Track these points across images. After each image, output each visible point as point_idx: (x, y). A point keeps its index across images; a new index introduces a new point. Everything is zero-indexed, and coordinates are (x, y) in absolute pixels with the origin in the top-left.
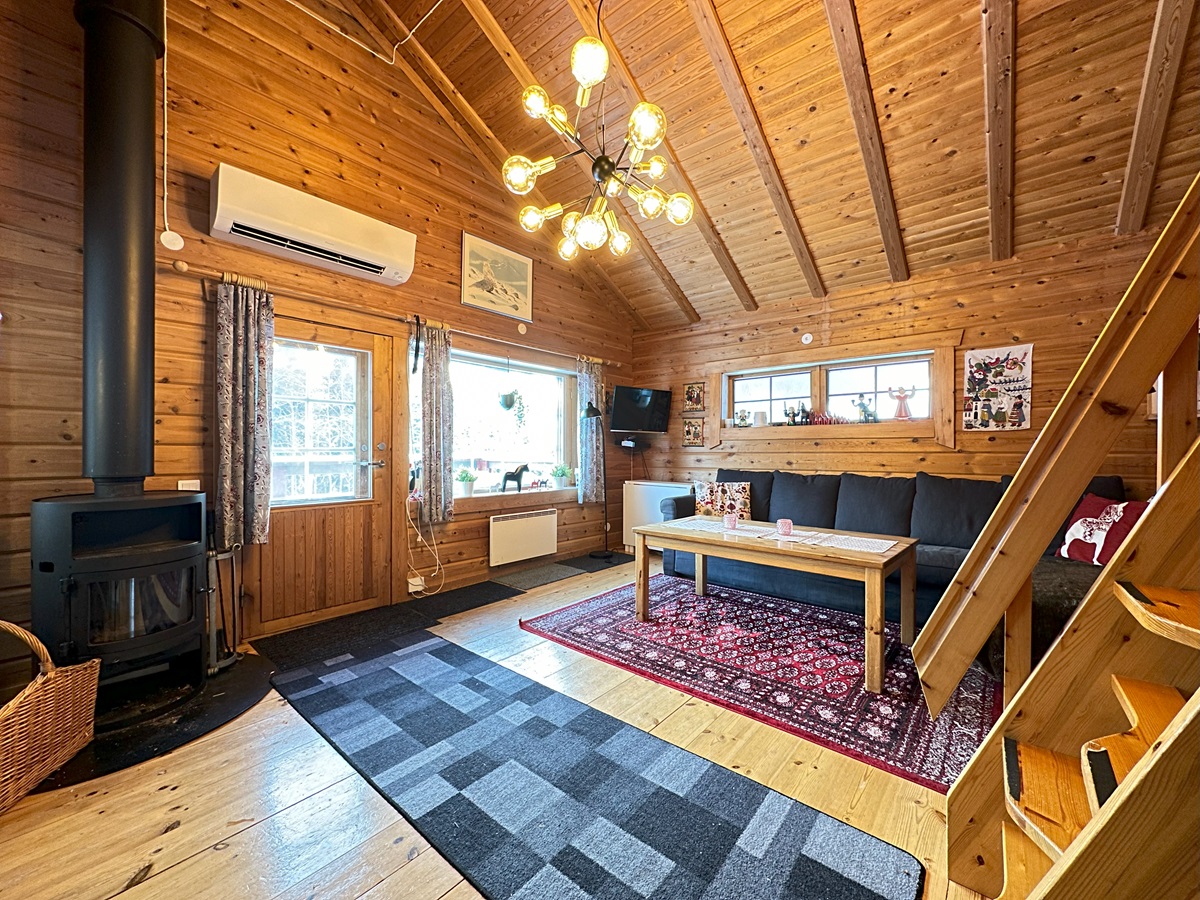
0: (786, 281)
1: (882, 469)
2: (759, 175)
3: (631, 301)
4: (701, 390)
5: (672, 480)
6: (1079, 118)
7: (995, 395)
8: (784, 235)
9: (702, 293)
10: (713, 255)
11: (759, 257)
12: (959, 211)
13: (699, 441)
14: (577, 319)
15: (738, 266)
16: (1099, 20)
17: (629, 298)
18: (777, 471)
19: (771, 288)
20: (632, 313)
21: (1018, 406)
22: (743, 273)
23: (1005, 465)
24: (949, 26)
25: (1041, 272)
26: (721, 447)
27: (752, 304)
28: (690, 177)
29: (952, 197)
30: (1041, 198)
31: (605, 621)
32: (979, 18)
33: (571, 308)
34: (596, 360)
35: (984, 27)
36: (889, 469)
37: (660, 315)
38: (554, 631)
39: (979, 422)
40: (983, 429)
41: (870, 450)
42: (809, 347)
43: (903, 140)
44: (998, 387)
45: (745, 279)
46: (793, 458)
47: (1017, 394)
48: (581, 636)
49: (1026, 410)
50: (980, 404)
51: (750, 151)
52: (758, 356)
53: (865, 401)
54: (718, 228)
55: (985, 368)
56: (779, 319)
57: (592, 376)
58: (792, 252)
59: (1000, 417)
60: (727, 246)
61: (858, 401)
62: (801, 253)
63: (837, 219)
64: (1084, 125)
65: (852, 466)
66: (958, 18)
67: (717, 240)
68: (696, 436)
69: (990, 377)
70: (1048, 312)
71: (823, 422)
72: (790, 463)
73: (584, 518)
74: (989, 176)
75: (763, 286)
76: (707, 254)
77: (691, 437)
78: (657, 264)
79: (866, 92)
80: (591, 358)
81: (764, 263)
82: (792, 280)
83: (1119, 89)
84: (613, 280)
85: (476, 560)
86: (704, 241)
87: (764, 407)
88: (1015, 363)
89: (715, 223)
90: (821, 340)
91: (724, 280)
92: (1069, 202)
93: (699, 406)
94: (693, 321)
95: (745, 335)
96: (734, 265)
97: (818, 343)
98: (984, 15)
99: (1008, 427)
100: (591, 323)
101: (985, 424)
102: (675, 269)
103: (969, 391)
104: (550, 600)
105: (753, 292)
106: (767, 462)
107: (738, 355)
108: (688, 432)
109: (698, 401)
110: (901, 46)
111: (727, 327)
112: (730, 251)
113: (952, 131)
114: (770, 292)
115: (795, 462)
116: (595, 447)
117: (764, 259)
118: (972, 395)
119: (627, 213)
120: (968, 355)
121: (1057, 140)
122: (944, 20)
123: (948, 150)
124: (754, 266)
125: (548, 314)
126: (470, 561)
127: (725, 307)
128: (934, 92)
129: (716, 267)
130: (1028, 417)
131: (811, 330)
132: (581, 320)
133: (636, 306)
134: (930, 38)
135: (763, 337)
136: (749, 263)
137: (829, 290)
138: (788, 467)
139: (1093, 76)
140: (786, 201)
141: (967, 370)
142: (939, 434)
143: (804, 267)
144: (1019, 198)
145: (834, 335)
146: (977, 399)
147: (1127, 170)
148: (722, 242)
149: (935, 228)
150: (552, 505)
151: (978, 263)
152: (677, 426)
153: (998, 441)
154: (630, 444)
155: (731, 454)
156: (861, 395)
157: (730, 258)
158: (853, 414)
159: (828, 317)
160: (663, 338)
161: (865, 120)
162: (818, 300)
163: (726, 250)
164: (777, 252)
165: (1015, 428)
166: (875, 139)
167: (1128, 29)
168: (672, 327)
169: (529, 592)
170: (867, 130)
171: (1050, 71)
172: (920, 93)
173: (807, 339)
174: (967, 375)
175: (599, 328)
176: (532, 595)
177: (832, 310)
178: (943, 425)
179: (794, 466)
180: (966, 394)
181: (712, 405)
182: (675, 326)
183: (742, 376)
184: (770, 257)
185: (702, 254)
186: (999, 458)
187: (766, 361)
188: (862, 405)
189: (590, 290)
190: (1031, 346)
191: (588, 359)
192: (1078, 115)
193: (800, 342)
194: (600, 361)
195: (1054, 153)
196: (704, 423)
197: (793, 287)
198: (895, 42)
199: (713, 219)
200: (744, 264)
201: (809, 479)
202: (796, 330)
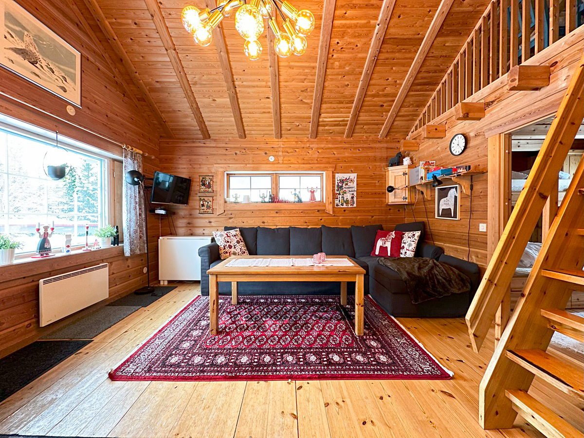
0: (264, 126)
1: (305, 224)
2: (268, 60)
3: (163, 115)
4: (211, 180)
5: (192, 235)
6: (385, 88)
7: (345, 193)
8: (271, 100)
9: (215, 121)
10: (228, 100)
11: (255, 108)
12: (341, 113)
13: (210, 211)
14: (121, 117)
15: (241, 110)
16: (403, 51)
17: (162, 112)
18: (259, 227)
19: (255, 128)
20: (162, 123)
21: (353, 198)
22: (243, 115)
23: (348, 221)
24: (365, 24)
25: (359, 146)
26: (224, 214)
27: (243, 135)
28: (228, 43)
29: (341, 105)
30: (366, 116)
31: (188, 344)
32: (375, 27)
33: (115, 107)
34: (138, 151)
35: (376, 31)
36: (308, 224)
37: (183, 130)
38: (149, 370)
39: (341, 204)
40: (342, 206)
41: (300, 215)
42: (273, 163)
43: (334, 70)
44: (346, 190)
45: (243, 120)
46: (265, 220)
47: (352, 193)
48: (179, 365)
49: (355, 199)
50: (341, 196)
51: (268, 43)
52: (246, 164)
53: (297, 193)
54: (236, 83)
55: (342, 181)
56: (257, 146)
57: (136, 162)
58: (272, 111)
59: (347, 202)
60: (238, 97)
61: (294, 192)
62: (276, 112)
63: (297, 100)
64: (386, 92)
65: (293, 223)
66: (370, 22)
67: (234, 91)
68: (208, 207)
69: (344, 186)
70: (361, 162)
71: (279, 202)
72: (263, 223)
73: (128, 266)
74: (355, 101)
75: (252, 126)
76: (225, 98)
77: (205, 208)
78: (190, 94)
79: (329, 38)
80: (134, 149)
81: (256, 113)
82: (267, 127)
83: (398, 82)
84: (152, 96)
85: (20, 325)
86: (226, 89)
87: (247, 192)
88: (351, 181)
89: (235, 80)
90: (278, 160)
91: (231, 116)
92: (372, 120)
93: (210, 190)
94: (205, 138)
95: (238, 152)
96: (240, 109)
97: (277, 161)
98: (377, 27)
99: (350, 206)
100: (131, 123)
101: (342, 205)
102: (202, 101)
103: (337, 191)
104: (123, 342)
105: (245, 128)
106: (252, 222)
107: (235, 162)
108: (203, 205)
109: (209, 186)
110: (348, 22)
111: (227, 146)
112: (239, 100)
113: (351, 75)
114: (254, 131)
115: (266, 221)
116: (138, 214)
117: (257, 110)
118: (338, 192)
119: (175, 50)
120: (337, 175)
121: (377, 94)
122: (365, 19)
123: (347, 83)
124: (250, 113)
125: (95, 105)
126: (13, 328)
127: (227, 133)
128: (351, 53)
129: (228, 108)
130: (355, 202)
131: (274, 155)
132: (123, 119)
133: (167, 119)
134: (358, 25)
135: (249, 154)
136: (248, 111)
137: (283, 136)
138: (263, 224)
139: (394, 73)
140: (277, 80)
141: (336, 181)
142: (327, 208)
143: (276, 121)
144: (361, 114)
145: (285, 159)
146: (339, 194)
147: (389, 114)
148: (236, 93)
149: (332, 117)
150: (103, 261)
151: (340, 137)
152: (195, 202)
153: (346, 212)
154: (163, 212)
155: (230, 218)
156: (295, 189)
157: (238, 104)
158: (292, 199)
159: (281, 149)
160: (182, 145)
161: (324, 52)
162: (277, 140)
163: (237, 99)
164: (264, 108)
165: (352, 206)
166: (325, 65)
167: (407, 59)
168: (190, 139)
169: (96, 340)
170: (323, 58)
171: (386, 64)
172: (347, 50)
173: (272, 159)
174: (336, 184)
175: (137, 128)
176: (102, 342)
177: (283, 146)
178: (329, 204)
179: (266, 224)
180: (336, 192)
181: (219, 190)
182: (193, 139)
183: (235, 174)
184: (260, 110)
185: (222, 97)
186: (346, 219)
187: (250, 167)
188: (295, 194)
189: (130, 98)
190: (356, 174)
191: (132, 149)
192: (386, 86)
193: (268, 160)
194: (141, 152)
195: (375, 99)
196: (213, 200)
197: (268, 130)
198: (346, 19)
199: (234, 77)
200: (245, 110)
201: (276, 230)
202: (266, 153)
